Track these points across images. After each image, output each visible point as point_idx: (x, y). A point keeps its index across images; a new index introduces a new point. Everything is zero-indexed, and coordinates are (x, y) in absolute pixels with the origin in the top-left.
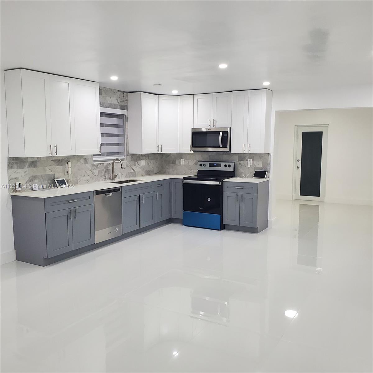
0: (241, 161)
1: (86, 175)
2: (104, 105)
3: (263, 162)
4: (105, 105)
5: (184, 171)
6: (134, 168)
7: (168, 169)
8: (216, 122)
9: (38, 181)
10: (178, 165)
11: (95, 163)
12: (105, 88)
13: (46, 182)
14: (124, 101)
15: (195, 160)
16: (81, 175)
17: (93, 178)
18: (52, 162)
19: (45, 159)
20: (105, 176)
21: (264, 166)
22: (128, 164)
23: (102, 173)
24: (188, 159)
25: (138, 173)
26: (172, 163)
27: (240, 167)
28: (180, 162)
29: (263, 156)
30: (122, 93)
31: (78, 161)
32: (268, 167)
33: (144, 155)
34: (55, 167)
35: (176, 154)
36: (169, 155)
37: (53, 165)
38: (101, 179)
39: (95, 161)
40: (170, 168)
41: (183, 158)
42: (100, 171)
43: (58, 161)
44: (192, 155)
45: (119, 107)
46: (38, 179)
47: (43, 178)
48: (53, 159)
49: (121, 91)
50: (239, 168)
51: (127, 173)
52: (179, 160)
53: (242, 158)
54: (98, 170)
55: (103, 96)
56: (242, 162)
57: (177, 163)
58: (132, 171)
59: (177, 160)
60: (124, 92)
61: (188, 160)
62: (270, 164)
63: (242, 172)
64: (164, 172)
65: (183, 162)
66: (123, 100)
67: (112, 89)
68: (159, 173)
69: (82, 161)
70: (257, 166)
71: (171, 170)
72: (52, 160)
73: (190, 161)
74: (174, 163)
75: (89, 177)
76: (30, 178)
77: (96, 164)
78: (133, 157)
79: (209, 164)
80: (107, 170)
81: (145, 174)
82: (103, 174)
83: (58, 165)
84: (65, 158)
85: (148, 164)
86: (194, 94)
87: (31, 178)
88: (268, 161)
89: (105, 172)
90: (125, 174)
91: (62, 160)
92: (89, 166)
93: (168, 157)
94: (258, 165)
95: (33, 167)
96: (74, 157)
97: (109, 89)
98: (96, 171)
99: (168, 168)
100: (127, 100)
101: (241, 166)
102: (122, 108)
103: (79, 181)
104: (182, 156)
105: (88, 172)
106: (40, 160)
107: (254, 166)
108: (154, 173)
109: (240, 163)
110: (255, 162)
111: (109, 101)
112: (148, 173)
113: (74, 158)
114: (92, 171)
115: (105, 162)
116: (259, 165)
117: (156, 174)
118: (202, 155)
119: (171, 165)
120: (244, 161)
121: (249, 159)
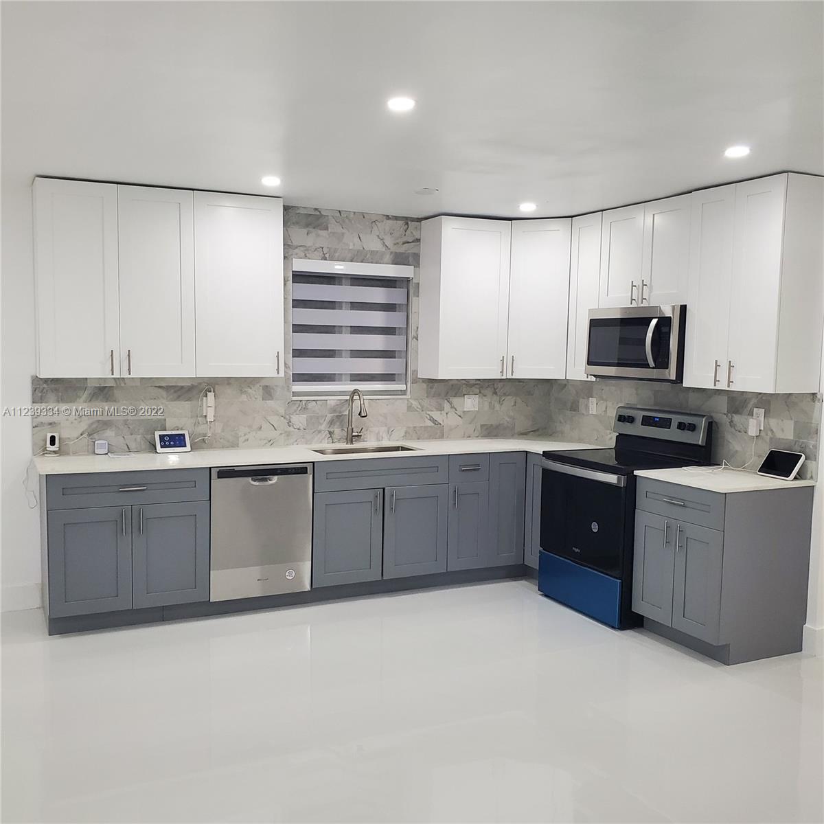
0: (734, 413)
1: (265, 426)
2: (337, 255)
3: (795, 423)
4: (339, 256)
5: (595, 432)
6: (436, 415)
8: (651, 288)
9: (114, 432)
10: (583, 414)
11: (295, 398)
12: (339, 211)
13: (139, 436)
14: (408, 243)
15: (622, 401)
16: (250, 427)
17: (288, 436)
18: (160, 390)
19: (139, 384)
20: (330, 433)
21: (799, 438)
22: (415, 404)
23: (321, 424)
24: (606, 401)
25: (451, 430)
26: (572, 407)
27: (731, 433)
28: (587, 407)
29: (795, 403)
30: (400, 223)
31: (242, 392)
32: (811, 442)
33: (479, 382)
34: (167, 403)
35: (579, 383)
36: (566, 385)
37: (163, 398)
38: (316, 439)
39: (295, 394)
41: (594, 395)
42: (313, 421)
43: (178, 390)
44: (614, 389)
45: (388, 257)
46: (114, 428)
47: (131, 427)
48: (164, 384)
49: (396, 218)
50: (728, 437)
51: (409, 427)
52: (585, 401)
53: (737, 403)
54: (305, 416)
55: (334, 233)
56: (736, 418)
57: (582, 408)
58: (430, 423)
59: (581, 400)
60: (407, 220)
61: (605, 403)
62: (818, 431)
64: (553, 433)
65: (593, 406)
66: (405, 239)
67: (363, 215)
68: (537, 433)
69: (256, 392)
70: (779, 435)
72: (160, 387)
73: (609, 404)
74: (574, 408)
75: (278, 432)
76: (90, 425)
77: (301, 401)
78: (431, 388)
79: (645, 416)
80: (337, 416)
81: (477, 433)
82: (323, 426)
83: (178, 398)
84: (200, 384)
85: (492, 407)
86: (602, 211)
87: (94, 426)
88: (811, 419)
89: (332, 423)
90: (404, 429)
91: (191, 388)
92: (276, 405)
93: (562, 389)
94: (783, 430)
95: (102, 401)
96: (228, 381)
97: (354, 213)
98: (299, 420)
99: (562, 421)
100: (418, 240)
101: (733, 430)
102: (399, 260)
103: (241, 439)
104: (593, 389)
105: (274, 420)
106: (123, 385)
107: (770, 433)
108: (516, 431)
109: (732, 421)
110: (771, 422)
111: (354, 245)
112: (490, 431)
113: (229, 384)
114: (288, 417)
115: (333, 397)
116: (785, 434)
117: (524, 434)
118: (637, 389)
119: (568, 413)
120: (741, 414)
121: (755, 409)
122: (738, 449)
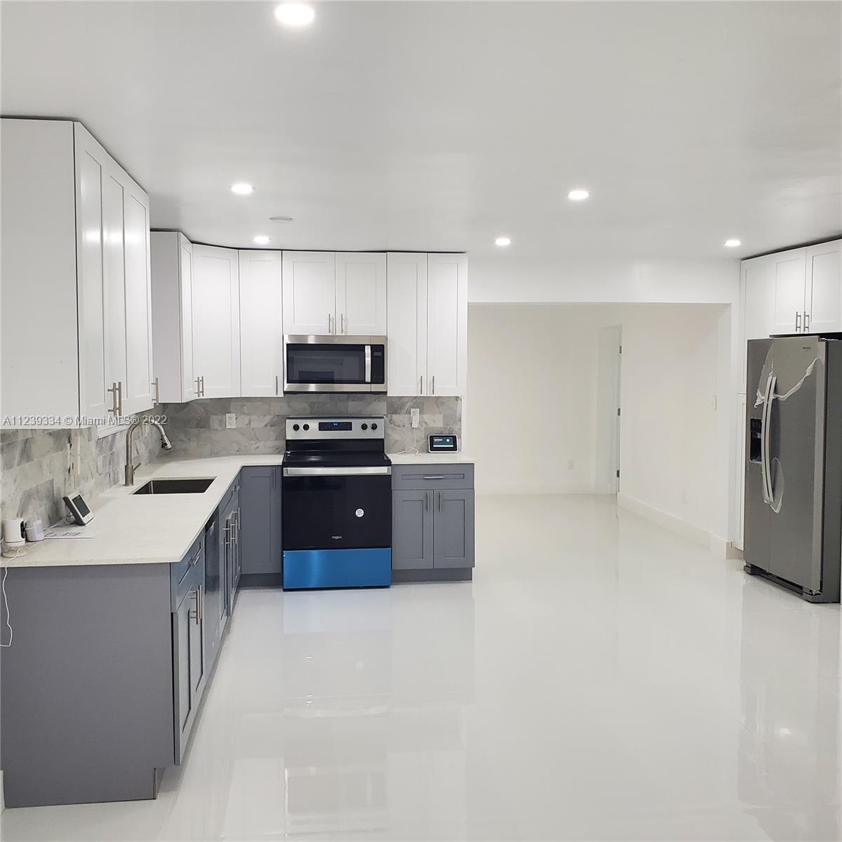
0: (393, 413)
3: (444, 416)
5: (235, 445)
7: (182, 441)
10: (217, 429)
11: (99, 436)
15: (270, 414)
21: (447, 425)
24: (249, 414)
26: (198, 425)
27: (392, 428)
28: (223, 423)
29: (444, 403)
32: (456, 428)
35: (209, 401)
40: (189, 440)
41: (232, 410)
44: (261, 403)
50: (389, 431)
52: (219, 417)
53: (395, 406)
56: (395, 417)
57: (214, 423)
59: (213, 417)
61: (249, 417)
62: (460, 420)
63: (397, 441)
65: (231, 421)
69: (85, 432)
70: (432, 425)
71: (193, 445)
73: (253, 417)
74: (203, 424)
79: (320, 423)
86: (282, 250)
88: (456, 411)
94: (434, 422)
99: (185, 439)
101: (392, 425)
104: (230, 404)
107: (424, 424)
109: (391, 419)
110: (426, 417)
116: (437, 423)
118: (288, 402)
119: (195, 431)
120: (399, 414)
121: (412, 409)
122: (396, 439)
